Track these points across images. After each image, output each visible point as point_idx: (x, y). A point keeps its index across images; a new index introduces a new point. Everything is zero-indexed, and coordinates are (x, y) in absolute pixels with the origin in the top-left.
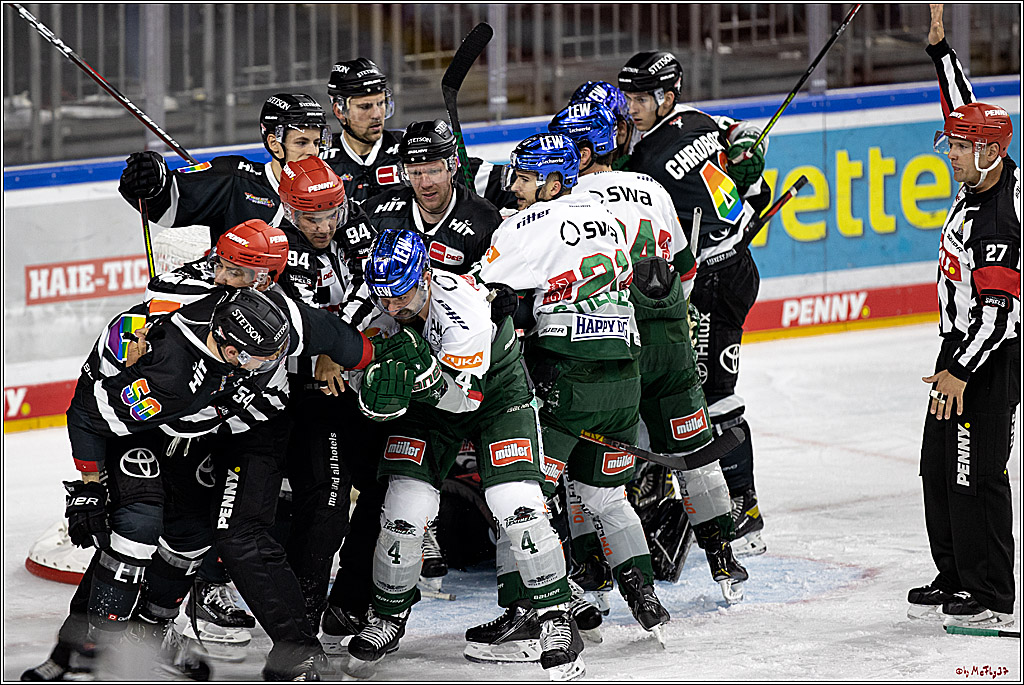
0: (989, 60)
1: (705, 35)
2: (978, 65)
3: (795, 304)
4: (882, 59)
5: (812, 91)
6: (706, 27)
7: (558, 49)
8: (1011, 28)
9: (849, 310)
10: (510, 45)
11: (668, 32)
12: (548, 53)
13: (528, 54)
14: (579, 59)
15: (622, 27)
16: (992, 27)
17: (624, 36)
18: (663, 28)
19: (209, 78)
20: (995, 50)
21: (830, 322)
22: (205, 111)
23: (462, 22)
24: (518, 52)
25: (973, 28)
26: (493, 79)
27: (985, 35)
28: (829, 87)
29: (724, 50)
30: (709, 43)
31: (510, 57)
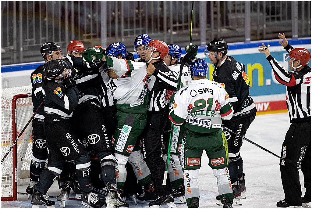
0: (256, 36)
1: (168, 28)
2: (253, 37)
4: (223, 36)
5: (202, 46)
6: (168, 26)
7: (123, 33)
8: (263, 26)
10: (108, 32)
11: (157, 27)
12: (120, 34)
13: (113, 35)
14: (129, 36)
15: (143, 26)
16: (257, 26)
17: (143, 29)
18: (155, 26)
19: (15, 42)
20: (258, 33)
22: (14, 53)
23: (93, 24)
24: (110, 34)
25: (251, 26)
26: (102, 42)
27: (255, 28)
29: (174, 33)
30: (169, 31)
31: (108, 36)
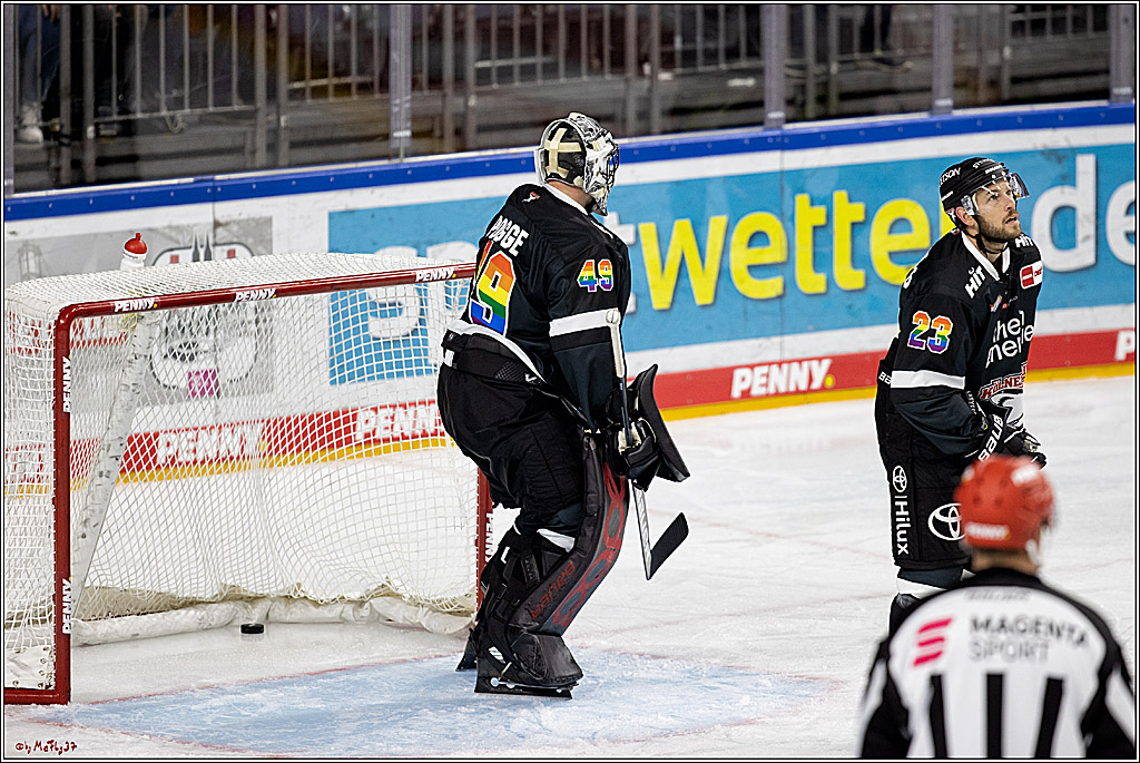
0: (976, 89)
1: (643, 59)
2: (962, 95)
3: (746, 372)
4: (850, 87)
5: (767, 125)
6: (644, 50)
7: (471, 76)
8: (1001, 52)
9: (811, 380)
10: (415, 71)
11: (600, 56)
12: (459, 79)
13: (435, 81)
14: (495, 86)
15: (546, 50)
16: (980, 50)
17: (548, 59)
18: (593, 51)
19: (65, 106)
20: (983, 77)
21: (787, 393)
22: (61, 144)
23: (358, 43)
24: (424, 77)
25: (957, 51)
26: (395, 109)
27: (971, 60)
28: (789, 121)
29: (665, 76)
30: (647, 68)
31: (415, 84)
